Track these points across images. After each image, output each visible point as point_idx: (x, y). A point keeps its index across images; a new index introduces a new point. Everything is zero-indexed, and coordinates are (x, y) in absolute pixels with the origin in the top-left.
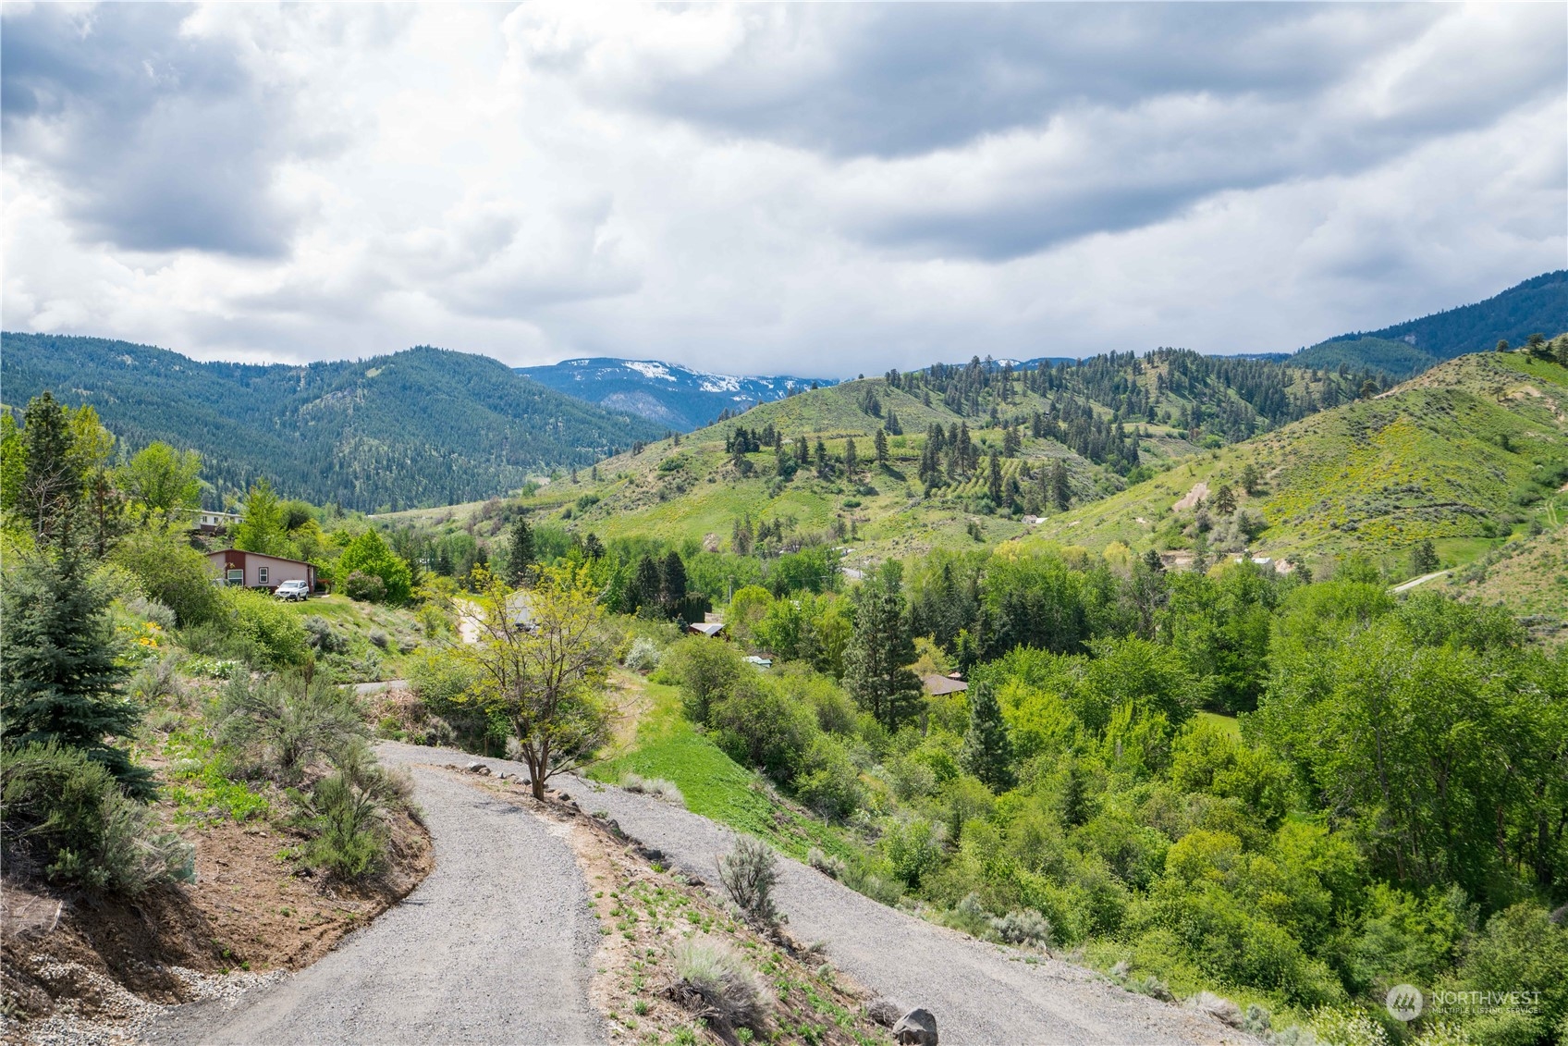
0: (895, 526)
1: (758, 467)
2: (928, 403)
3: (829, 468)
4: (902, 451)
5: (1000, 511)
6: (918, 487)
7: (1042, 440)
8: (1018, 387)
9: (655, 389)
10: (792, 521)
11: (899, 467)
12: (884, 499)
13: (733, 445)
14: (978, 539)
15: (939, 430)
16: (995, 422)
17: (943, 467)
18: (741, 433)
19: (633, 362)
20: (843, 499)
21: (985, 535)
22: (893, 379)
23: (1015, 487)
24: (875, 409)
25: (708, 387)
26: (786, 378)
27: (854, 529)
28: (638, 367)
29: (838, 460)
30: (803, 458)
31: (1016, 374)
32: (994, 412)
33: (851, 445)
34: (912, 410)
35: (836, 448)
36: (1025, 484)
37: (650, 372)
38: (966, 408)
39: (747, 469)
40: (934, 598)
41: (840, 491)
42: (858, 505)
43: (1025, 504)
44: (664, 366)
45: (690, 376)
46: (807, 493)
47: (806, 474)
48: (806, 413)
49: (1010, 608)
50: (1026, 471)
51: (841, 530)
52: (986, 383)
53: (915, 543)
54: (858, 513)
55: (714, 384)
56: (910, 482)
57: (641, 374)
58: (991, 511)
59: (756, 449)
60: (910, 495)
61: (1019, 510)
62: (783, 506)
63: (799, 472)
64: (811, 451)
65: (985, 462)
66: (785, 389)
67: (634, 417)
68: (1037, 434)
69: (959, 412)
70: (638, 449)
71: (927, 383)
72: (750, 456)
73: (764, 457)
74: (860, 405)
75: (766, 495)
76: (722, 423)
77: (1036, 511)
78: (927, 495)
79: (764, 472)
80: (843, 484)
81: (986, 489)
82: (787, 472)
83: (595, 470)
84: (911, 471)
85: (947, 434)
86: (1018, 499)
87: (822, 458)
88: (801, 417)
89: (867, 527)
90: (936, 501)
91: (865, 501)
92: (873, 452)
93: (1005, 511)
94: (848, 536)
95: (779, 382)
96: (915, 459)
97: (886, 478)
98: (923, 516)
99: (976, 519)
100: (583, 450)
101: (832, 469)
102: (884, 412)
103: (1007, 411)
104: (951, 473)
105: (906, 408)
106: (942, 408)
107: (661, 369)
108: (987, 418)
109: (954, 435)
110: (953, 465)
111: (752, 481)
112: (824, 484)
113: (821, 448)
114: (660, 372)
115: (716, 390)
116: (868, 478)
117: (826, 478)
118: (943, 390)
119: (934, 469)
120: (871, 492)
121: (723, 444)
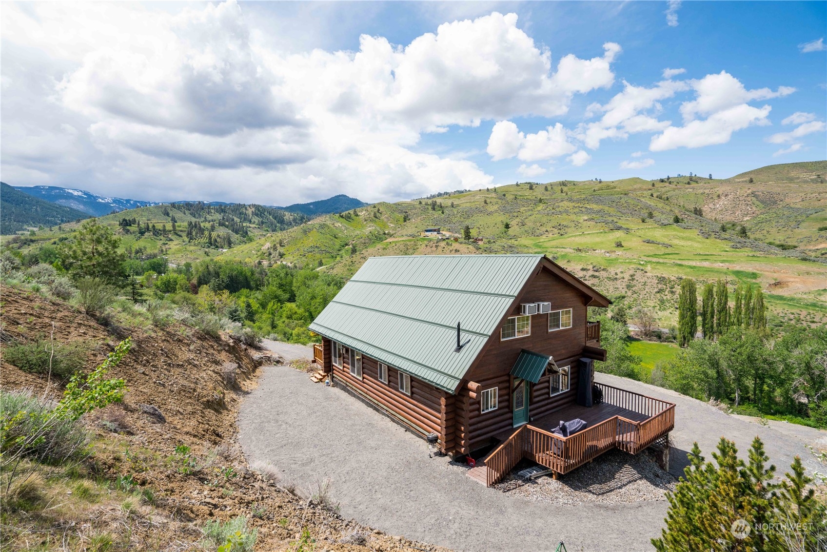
0: (179, 251)
1: (132, 231)
2: (185, 214)
3: (156, 232)
4: (180, 229)
5: (212, 247)
6: (187, 240)
7: (221, 227)
8: (213, 211)
9: (78, 199)
10: (145, 248)
11: (180, 233)
12: (175, 242)
13: (122, 224)
14: (208, 255)
15: (191, 223)
16: (206, 220)
17: (194, 233)
18: (124, 220)
19: (68, 189)
20: (162, 242)
21: (210, 254)
22: (173, 205)
23: (216, 241)
24: (168, 215)
25: (101, 200)
26: (131, 200)
27: (166, 251)
28: (70, 191)
29: (159, 230)
30: (148, 229)
31: (212, 207)
32: (205, 218)
33: (164, 226)
34: (180, 215)
35: (159, 226)
36: (218, 240)
37: (76, 193)
38: (197, 216)
39: (128, 231)
41: (161, 240)
42: (167, 244)
43: (219, 245)
44: (82, 191)
45: (93, 196)
46: (149, 240)
47: (149, 234)
48: (143, 214)
50: (218, 236)
51: (162, 251)
52: (203, 209)
53: (188, 256)
54: (167, 246)
55: (102, 199)
56: (184, 238)
57: (72, 194)
58: (209, 247)
59: (130, 225)
60: (184, 242)
61: (217, 247)
62: (141, 243)
63: (146, 233)
64: (150, 227)
65: (206, 233)
66: (130, 204)
67: (71, 209)
68: (220, 225)
69: (194, 217)
70: (79, 221)
71: (184, 208)
72: (128, 227)
73: (133, 228)
74: (162, 213)
75: (135, 240)
76: (112, 215)
77: (222, 247)
78: (189, 242)
79: (134, 232)
80: (162, 237)
81: (207, 241)
82: (142, 233)
83: (60, 227)
84: (184, 234)
85: (193, 224)
86: (217, 244)
87: (154, 229)
88: (142, 215)
89: (170, 250)
90: (192, 244)
91: (169, 243)
92: (171, 228)
93: (213, 247)
94: (165, 253)
95: (128, 201)
96: (185, 231)
97: (176, 236)
98: (188, 248)
99: (207, 250)
100: (50, 219)
101: (158, 233)
102: (170, 215)
103: (209, 218)
104: (196, 236)
105: (178, 215)
106: (189, 215)
107: (80, 193)
108: (203, 219)
109: (196, 224)
110: (197, 233)
111: (129, 235)
112: (155, 237)
113: (154, 226)
114: (80, 194)
115: (103, 201)
116: (170, 236)
117: (156, 235)
118: (190, 210)
119: (191, 234)
120: (171, 240)
121: (118, 223)
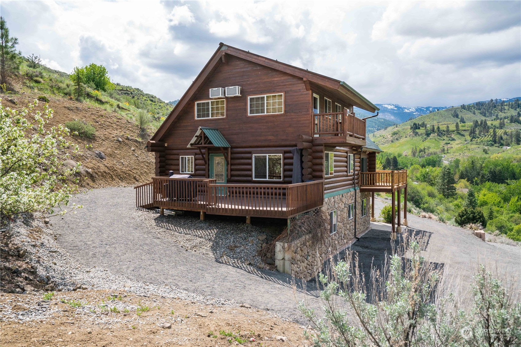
0: (460, 149)
1: (419, 133)
2: (474, 113)
3: (440, 133)
4: (464, 128)
5: (495, 145)
6: (469, 138)
7: (513, 124)
8: (506, 108)
9: (391, 112)
10: (429, 148)
11: (463, 133)
12: (457, 142)
13: (412, 127)
14: (486, 153)
15: (477, 122)
16: (497, 118)
17: (477, 133)
18: (415, 124)
19: (385, 105)
20: (445, 142)
21: (489, 152)
22: (463, 107)
23: (501, 138)
24: (457, 116)
25: (406, 111)
26: (430, 107)
27: (448, 150)
28: (386, 106)
29: (444, 131)
30: (433, 131)
31: (506, 104)
32: (497, 115)
33: (448, 127)
34: (469, 116)
35: (443, 128)
36: (505, 137)
37: (390, 107)
38: (487, 114)
39: (416, 134)
40: (468, 169)
41: (444, 140)
42: (449, 143)
43: (504, 143)
44: (394, 105)
45: (401, 108)
46: (434, 140)
47: (434, 135)
48: (435, 118)
49: (490, 172)
50: (506, 133)
51: (443, 150)
52: (495, 107)
53: (466, 154)
54: (449, 146)
55: (408, 110)
56: (466, 137)
57: (387, 108)
58: (493, 145)
59: (419, 128)
60: (466, 141)
61: (502, 145)
62: (427, 144)
63: (432, 135)
64: (436, 129)
65: (491, 131)
66: (429, 110)
67: (384, 120)
68: (511, 122)
69: (485, 116)
70: (386, 128)
71: (474, 107)
72: (417, 130)
73: (422, 131)
74: (452, 115)
75: (422, 141)
76: (410, 121)
77: (508, 145)
78: (471, 140)
79: (421, 134)
80: (445, 138)
81: (491, 139)
82: (428, 135)
83: (374, 134)
84: (467, 134)
85: (479, 123)
86: (502, 141)
87: (439, 130)
88: (433, 119)
89: (452, 149)
90: (474, 142)
91: (451, 142)
92: (455, 129)
93: (497, 145)
94: (446, 152)
95: (428, 108)
96: (468, 130)
97: (458, 136)
98: (469, 146)
99: (486, 148)
100: (371, 129)
101: (442, 133)
102: (460, 117)
103: (502, 115)
104: (480, 135)
105: (467, 115)
106: (479, 115)
107: (393, 106)
108: (495, 117)
109: (482, 123)
110: (480, 132)
111: (418, 137)
112: (439, 137)
113: (438, 128)
114: (392, 107)
115: (408, 111)
116: (453, 136)
117: (440, 136)
118: (480, 109)
119: (474, 133)
120: (453, 140)
121: (410, 127)
